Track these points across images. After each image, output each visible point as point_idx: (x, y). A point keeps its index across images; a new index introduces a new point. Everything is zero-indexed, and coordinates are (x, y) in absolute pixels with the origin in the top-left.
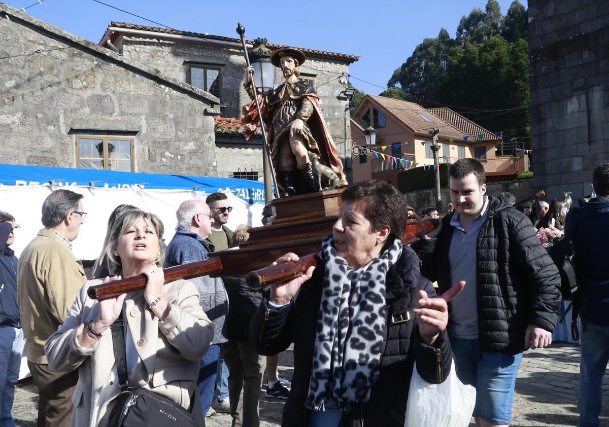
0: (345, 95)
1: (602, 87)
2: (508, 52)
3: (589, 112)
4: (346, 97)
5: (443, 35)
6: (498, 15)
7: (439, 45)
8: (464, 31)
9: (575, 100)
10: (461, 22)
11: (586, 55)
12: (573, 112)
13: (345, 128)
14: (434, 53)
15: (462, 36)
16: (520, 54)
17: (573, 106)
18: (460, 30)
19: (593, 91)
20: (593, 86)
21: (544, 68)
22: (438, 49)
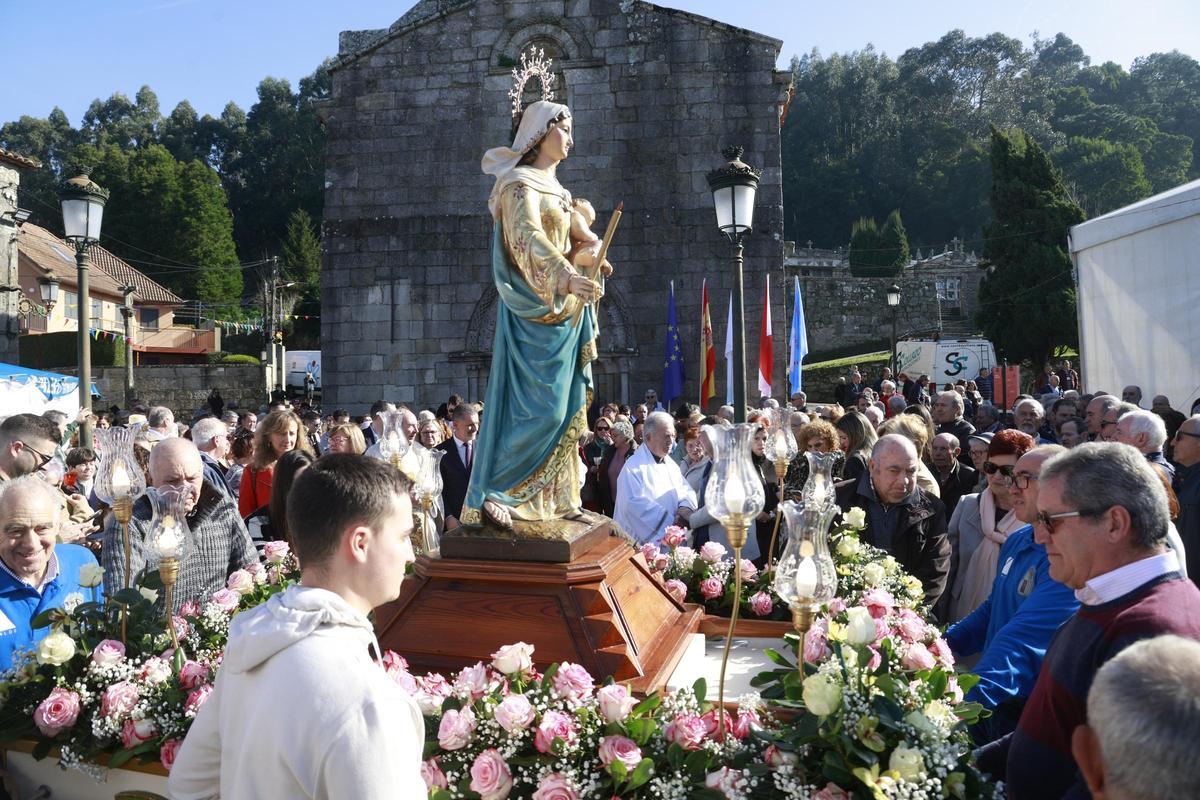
0: (13, 217)
1: (410, 281)
2: (175, 174)
3: (394, 306)
4: (13, 220)
5: (57, 119)
6: (154, 114)
7: (50, 132)
8: (97, 122)
9: (377, 289)
10: (92, 106)
11: (393, 242)
12: (374, 304)
13: (9, 271)
14: (41, 143)
15: (93, 128)
16: (195, 181)
17: (375, 296)
18: (89, 118)
19: (399, 283)
20: (399, 278)
21: (341, 246)
22: (48, 139)
